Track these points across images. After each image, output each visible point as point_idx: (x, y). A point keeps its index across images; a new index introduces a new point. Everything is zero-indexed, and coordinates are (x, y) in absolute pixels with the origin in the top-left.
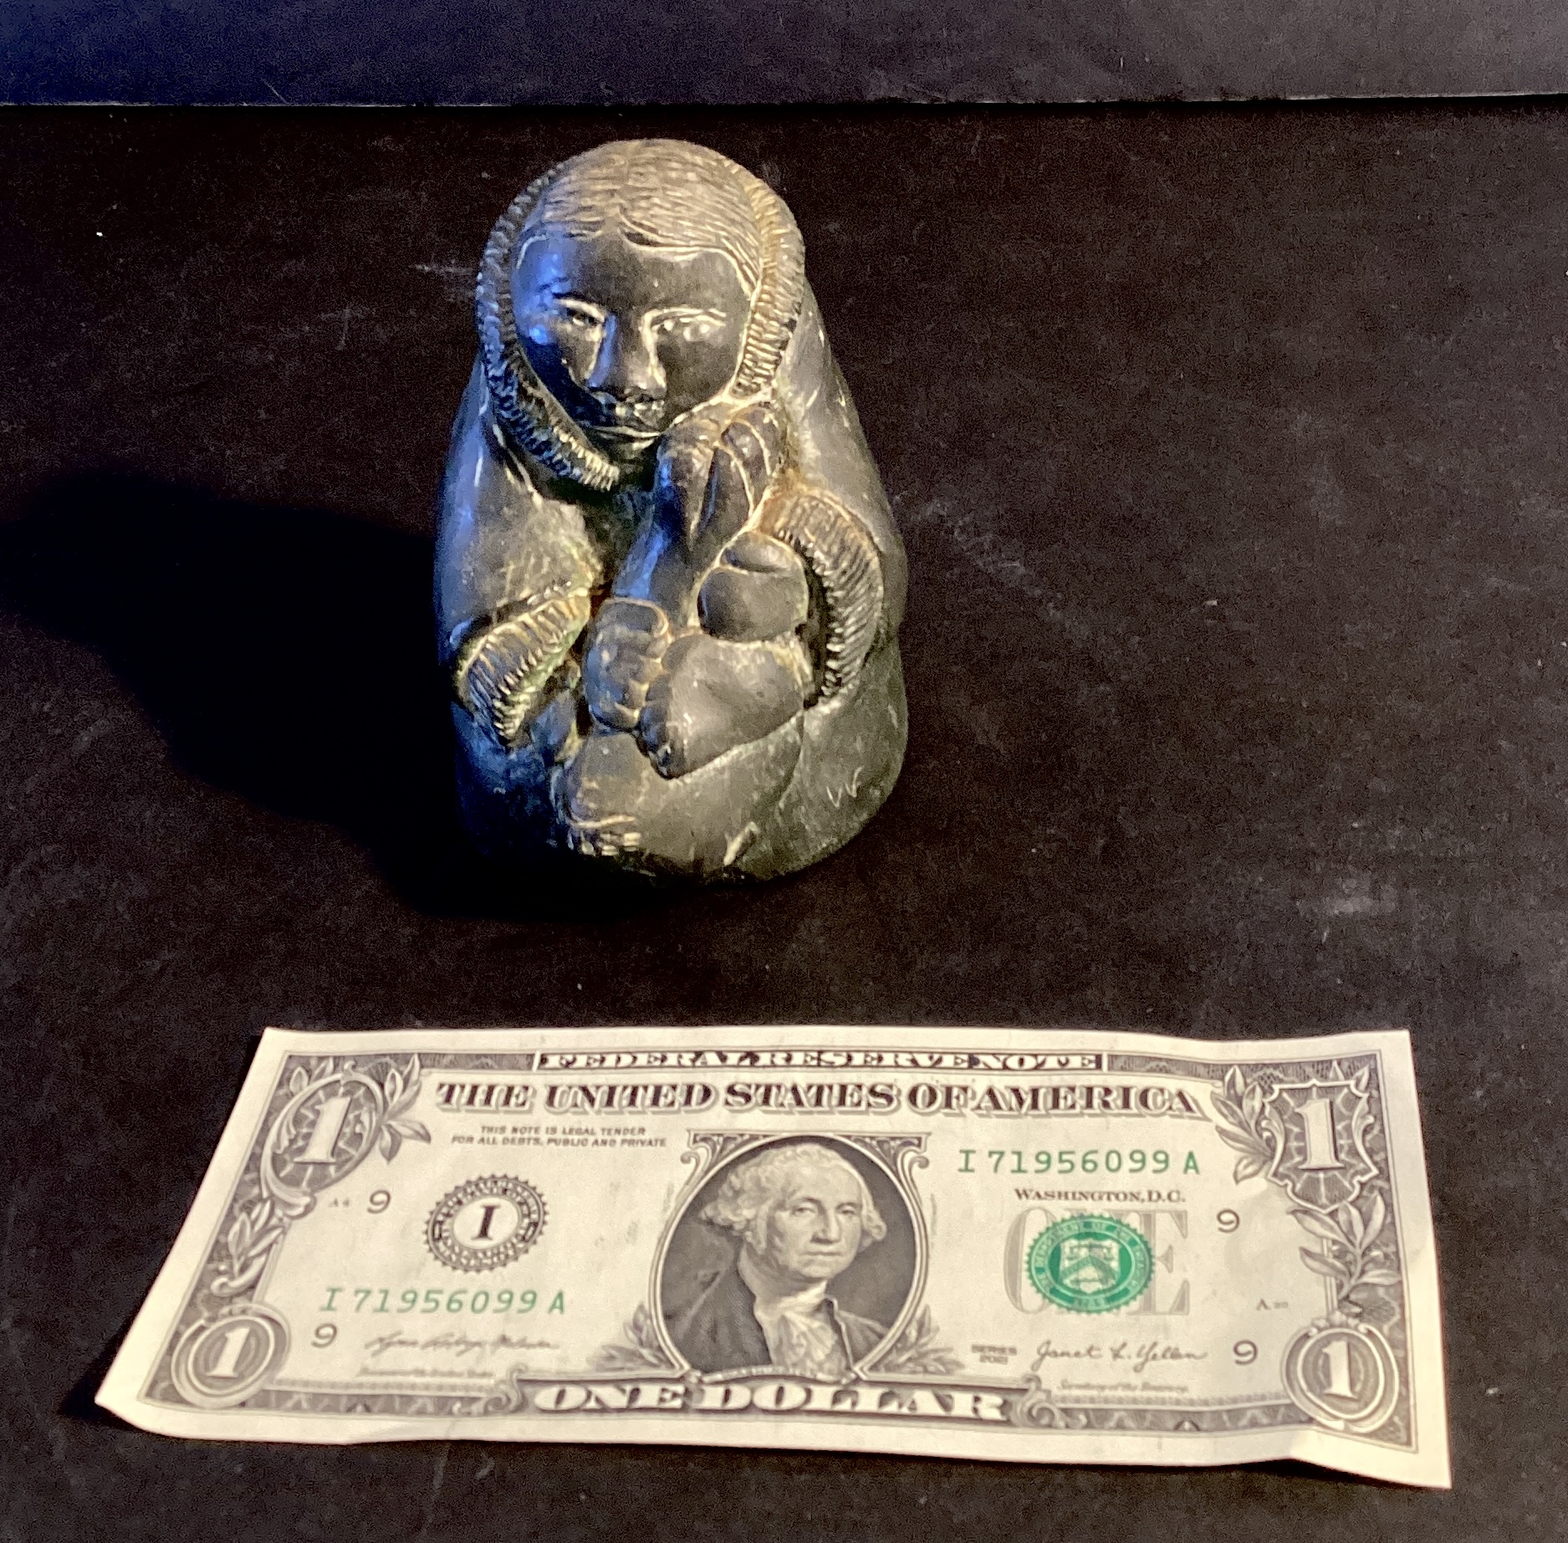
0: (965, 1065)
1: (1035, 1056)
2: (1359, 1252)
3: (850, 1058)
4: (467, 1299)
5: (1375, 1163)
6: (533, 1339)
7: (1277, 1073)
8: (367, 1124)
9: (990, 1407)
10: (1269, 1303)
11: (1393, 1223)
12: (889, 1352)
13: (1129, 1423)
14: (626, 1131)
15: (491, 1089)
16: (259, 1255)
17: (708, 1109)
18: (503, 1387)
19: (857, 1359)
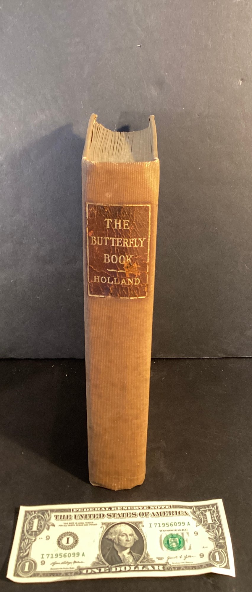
0: (148, 508)
1: (160, 506)
2: (218, 537)
3: (128, 508)
4: (67, 555)
5: (219, 522)
6: (80, 561)
7: (201, 507)
8: (42, 523)
9: (161, 568)
10: (205, 547)
11: (223, 532)
12: (143, 560)
13: (184, 569)
14: (90, 523)
15: (64, 516)
16: (28, 549)
17: (104, 518)
18: (77, 570)
19: (137, 561)
